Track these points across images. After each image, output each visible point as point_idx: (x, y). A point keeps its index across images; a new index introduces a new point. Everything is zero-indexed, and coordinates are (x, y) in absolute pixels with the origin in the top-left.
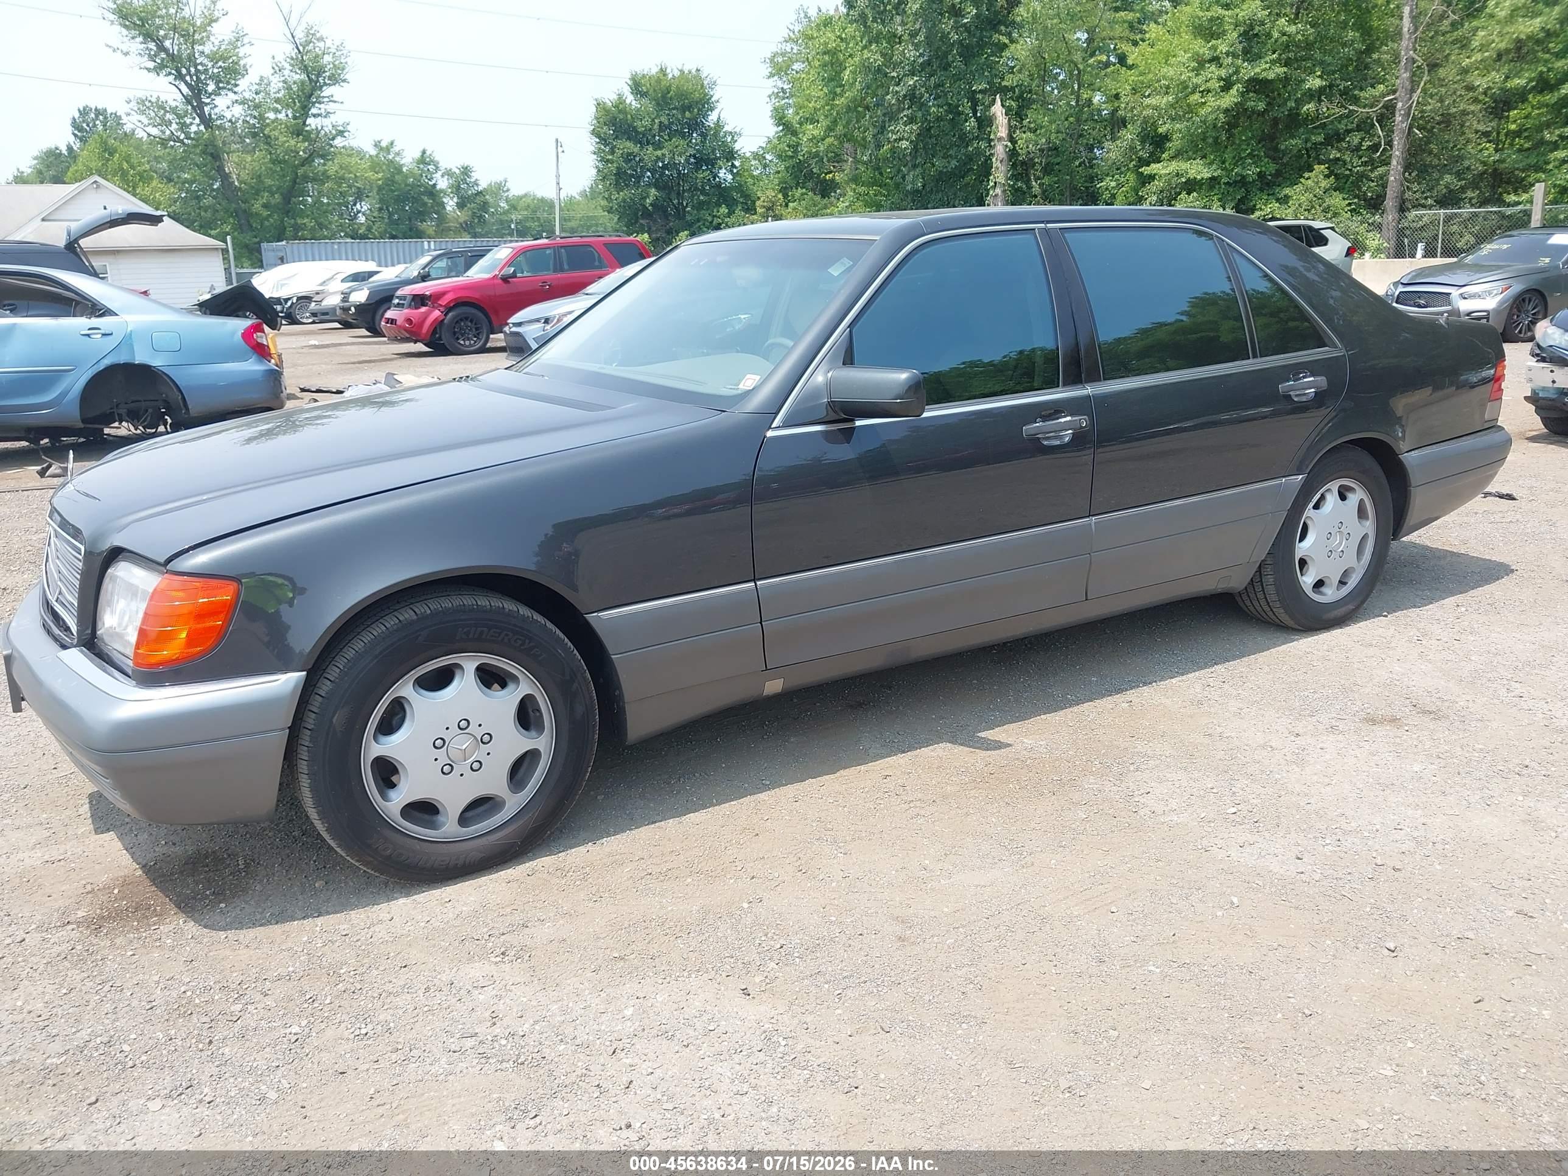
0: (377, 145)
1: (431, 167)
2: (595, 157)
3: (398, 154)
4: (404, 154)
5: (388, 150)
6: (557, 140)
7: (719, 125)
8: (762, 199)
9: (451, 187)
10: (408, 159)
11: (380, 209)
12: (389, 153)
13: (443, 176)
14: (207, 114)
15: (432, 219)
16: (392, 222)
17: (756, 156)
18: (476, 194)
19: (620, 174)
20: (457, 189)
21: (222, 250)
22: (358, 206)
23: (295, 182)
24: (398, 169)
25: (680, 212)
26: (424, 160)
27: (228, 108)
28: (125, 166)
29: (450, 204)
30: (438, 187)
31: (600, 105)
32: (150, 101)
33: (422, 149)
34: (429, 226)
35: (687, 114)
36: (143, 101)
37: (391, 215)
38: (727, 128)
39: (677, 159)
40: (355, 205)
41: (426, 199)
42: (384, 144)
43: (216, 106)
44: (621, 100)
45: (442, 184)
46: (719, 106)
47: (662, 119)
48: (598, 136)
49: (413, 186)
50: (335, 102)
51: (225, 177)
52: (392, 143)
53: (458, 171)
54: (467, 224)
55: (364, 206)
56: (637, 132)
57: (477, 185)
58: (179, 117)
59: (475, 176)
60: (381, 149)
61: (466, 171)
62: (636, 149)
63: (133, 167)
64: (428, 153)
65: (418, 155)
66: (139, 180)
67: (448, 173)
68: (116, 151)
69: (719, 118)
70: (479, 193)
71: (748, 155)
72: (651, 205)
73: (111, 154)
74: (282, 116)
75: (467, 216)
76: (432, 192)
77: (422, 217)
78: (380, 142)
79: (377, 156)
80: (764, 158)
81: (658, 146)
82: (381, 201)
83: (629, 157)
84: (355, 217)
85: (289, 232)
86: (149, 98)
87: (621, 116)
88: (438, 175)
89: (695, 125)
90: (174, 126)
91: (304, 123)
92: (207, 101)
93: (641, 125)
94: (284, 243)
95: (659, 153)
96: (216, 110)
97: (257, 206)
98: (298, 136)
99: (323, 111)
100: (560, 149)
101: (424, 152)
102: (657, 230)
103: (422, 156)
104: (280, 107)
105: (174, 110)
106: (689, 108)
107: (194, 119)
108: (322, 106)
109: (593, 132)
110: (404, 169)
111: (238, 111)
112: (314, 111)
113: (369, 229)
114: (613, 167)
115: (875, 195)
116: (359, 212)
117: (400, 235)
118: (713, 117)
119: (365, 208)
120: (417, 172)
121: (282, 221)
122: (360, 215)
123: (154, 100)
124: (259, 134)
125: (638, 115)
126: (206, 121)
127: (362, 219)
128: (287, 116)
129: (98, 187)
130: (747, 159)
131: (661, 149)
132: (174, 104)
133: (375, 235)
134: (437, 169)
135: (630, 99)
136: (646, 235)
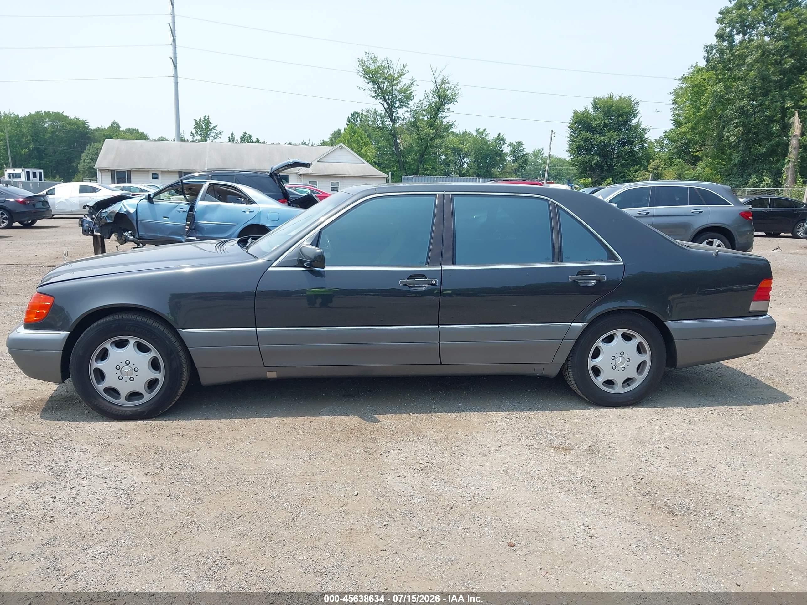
0: (477, 131)
1: (502, 142)
2: (569, 139)
3: (487, 135)
4: (490, 135)
5: (482, 133)
6: (552, 131)
7: (638, 124)
8: (652, 164)
9: (511, 151)
10: (491, 137)
11: (475, 162)
12: (482, 135)
13: (508, 146)
14: (393, 116)
15: (499, 168)
16: (479, 168)
17: (658, 141)
18: (523, 156)
19: (579, 148)
20: (513, 153)
21: (387, 178)
22: (465, 160)
23: (426, 148)
24: (486, 142)
25: (611, 168)
26: (499, 138)
27: (403, 114)
28: (359, 138)
29: (509, 159)
30: (504, 152)
31: (575, 113)
32: (371, 111)
33: (498, 133)
34: (497, 170)
35: (620, 119)
36: (368, 111)
37: (479, 164)
38: (642, 127)
39: (612, 142)
40: (463, 159)
41: (497, 158)
42: (481, 130)
43: (398, 113)
44: (586, 111)
45: (506, 149)
46: (639, 116)
47: (606, 121)
48: (571, 129)
49: (492, 151)
50: (450, 111)
51: (397, 144)
52: (485, 130)
53: (515, 144)
54: (516, 170)
55: (467, 160)
56: (592, 128)
57: (524, 151)
58: (382, 118)
59: (524, 146)
60: (479, 133)
61: (520, 144)
62: (590, 135)
63: (362, 140)
64: (501, 135)
65: (496, 136)
66: (364, 145)
67: (511, 145)
68: (357, 132)
69: (638, 121)
70: (524, 155)
71: (653, 141)
72: (594, 164)
73: (355, 134)
74: (426, 119)
75: (516, 166)
76: (501, 154)
77: (493, 166)
78: (479, 129)
79: (476, 136)
80: (663, 143)
81: (602, 134)
82: (475, 157)
83: (586, 140)
84: (463, 165)
85: (421, 171)
86: (371, 110)
87: (585, 119)
88: (505, 146)
89: (625, 124)
90: (379, 122)
91: (435, 121)
92: (395, 111)
93: (594, 124)
94: (413, 176)
95: (602, 138)
96: (398, 115)
97: (409, 160)
98: (431, 127)
99: (444, 116)
100: (553, 135)
101: (499, 134)
102: (596, 177)
103: (498, 136)
104: (425, 113)
105: (380, 115)
106: (622, 115)
107: (388, 119)
108: (444, 113)
109: (570, 127)
110: (489, 143)
111: (408, 115)
112: (440, 115)
113: (467, 171)
114: (576, 145)
115: (717, 164)
116: (464, 163)
117: (482, 174)
118: (635, 121)
119: (468, 160)
120: (494, 144)
121: (418, 166)
122: (465, 164)
123: (373, 110)
124: (414, 125)
125: (594, 118)
126: (393, 121)
127: (466, 166)
128: (428, 117)
129: (342, 148)
130: (651, 143)
131: (603, 136)
132: (380, 112)
133: (469, 174)
134: (505, 143)
135: (591, 111)
136: (590, 180)
